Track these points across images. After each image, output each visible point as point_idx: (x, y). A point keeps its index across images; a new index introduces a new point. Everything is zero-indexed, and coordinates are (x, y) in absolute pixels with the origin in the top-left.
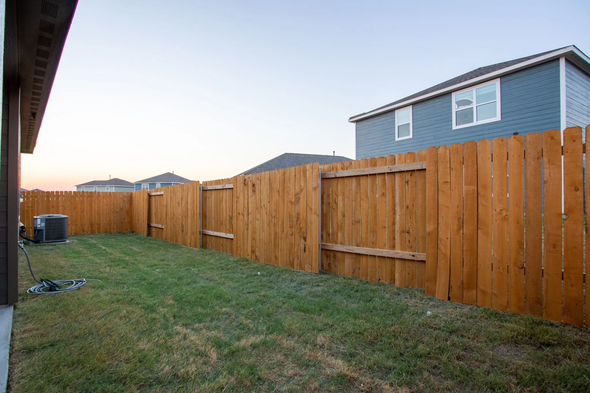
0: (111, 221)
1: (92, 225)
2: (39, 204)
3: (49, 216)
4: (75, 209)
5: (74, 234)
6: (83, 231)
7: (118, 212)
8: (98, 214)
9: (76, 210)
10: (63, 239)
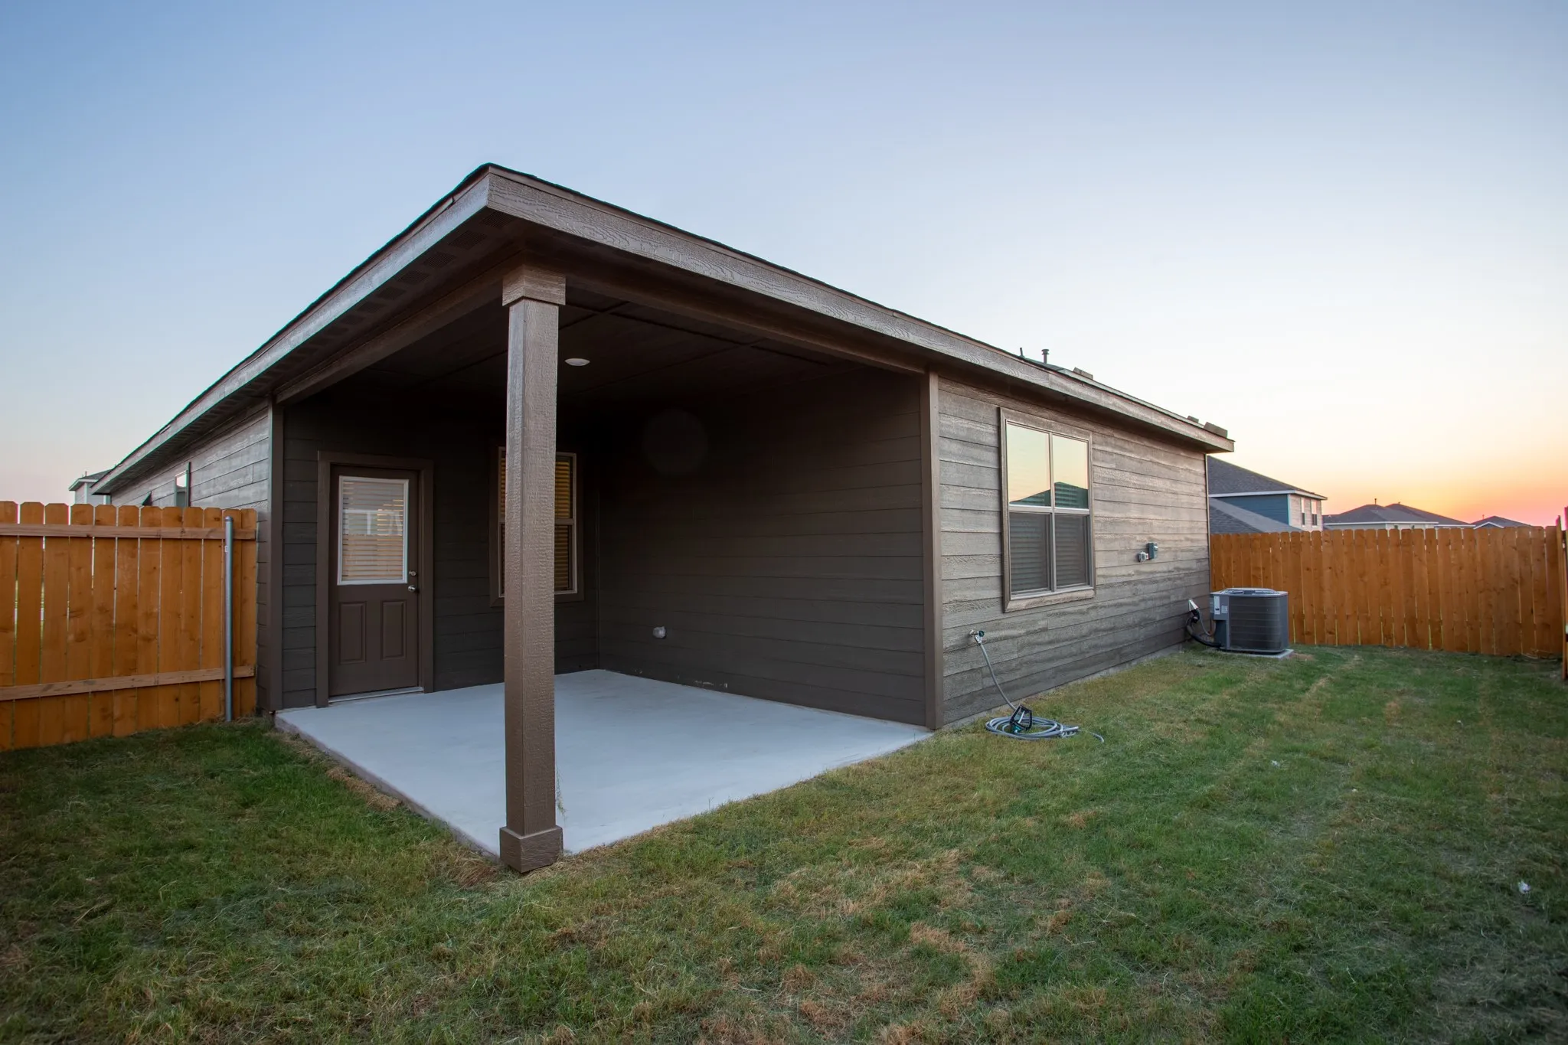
0: (1476, 618)
1: (1412, 622)
2: (1277, 561)
3: (1246, 592)
4: (1362, 576)
5: (1362, 643)
6: (1388, 637)
7: (1503, 589)
8: (1430, 593)
9: (1366, 579)
10: (1267, 648)
